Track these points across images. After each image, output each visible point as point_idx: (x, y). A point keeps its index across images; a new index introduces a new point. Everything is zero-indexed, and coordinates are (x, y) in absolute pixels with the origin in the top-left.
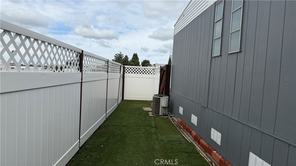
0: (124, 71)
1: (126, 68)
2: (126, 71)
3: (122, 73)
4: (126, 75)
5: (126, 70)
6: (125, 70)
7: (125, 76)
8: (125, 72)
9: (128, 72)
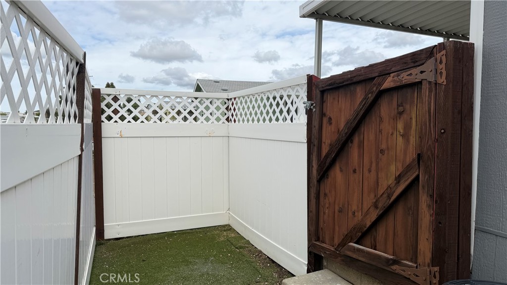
0: (98, 112)
1: (109, 100)
2: (109, 112)
3: (88, 120)
4: (108, 128)
5: (105, 108)
6: (103, 105)
7: (105, 133)
8: (103, 117)
9: (116, 118)
